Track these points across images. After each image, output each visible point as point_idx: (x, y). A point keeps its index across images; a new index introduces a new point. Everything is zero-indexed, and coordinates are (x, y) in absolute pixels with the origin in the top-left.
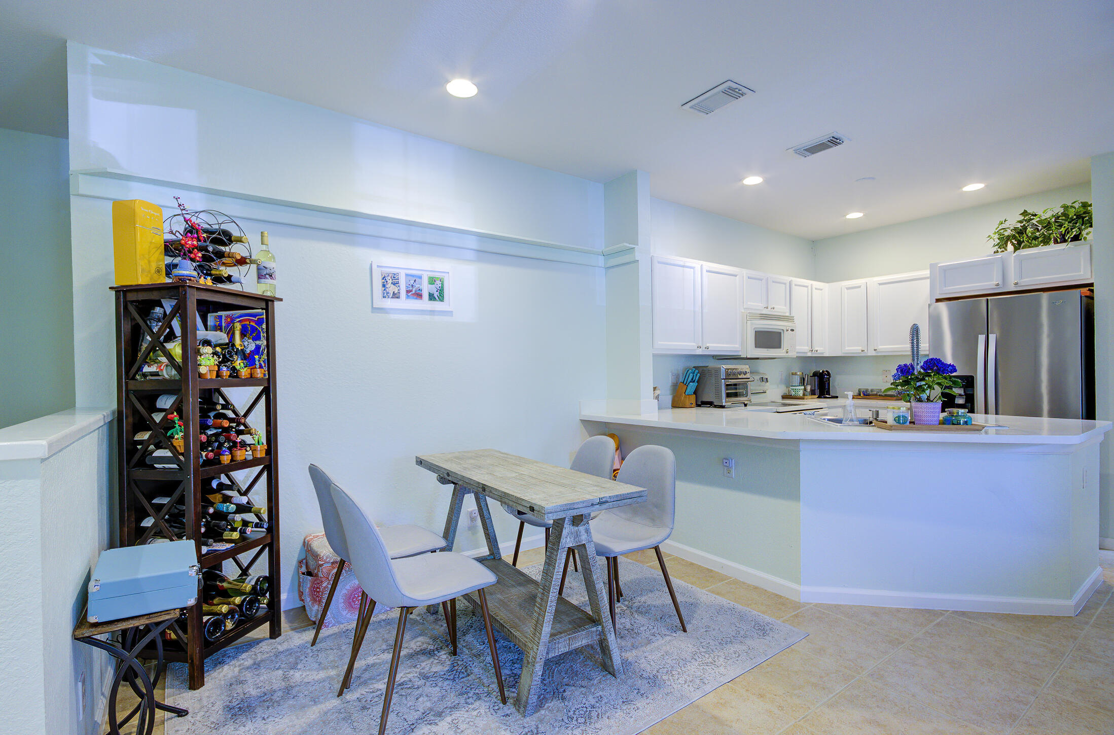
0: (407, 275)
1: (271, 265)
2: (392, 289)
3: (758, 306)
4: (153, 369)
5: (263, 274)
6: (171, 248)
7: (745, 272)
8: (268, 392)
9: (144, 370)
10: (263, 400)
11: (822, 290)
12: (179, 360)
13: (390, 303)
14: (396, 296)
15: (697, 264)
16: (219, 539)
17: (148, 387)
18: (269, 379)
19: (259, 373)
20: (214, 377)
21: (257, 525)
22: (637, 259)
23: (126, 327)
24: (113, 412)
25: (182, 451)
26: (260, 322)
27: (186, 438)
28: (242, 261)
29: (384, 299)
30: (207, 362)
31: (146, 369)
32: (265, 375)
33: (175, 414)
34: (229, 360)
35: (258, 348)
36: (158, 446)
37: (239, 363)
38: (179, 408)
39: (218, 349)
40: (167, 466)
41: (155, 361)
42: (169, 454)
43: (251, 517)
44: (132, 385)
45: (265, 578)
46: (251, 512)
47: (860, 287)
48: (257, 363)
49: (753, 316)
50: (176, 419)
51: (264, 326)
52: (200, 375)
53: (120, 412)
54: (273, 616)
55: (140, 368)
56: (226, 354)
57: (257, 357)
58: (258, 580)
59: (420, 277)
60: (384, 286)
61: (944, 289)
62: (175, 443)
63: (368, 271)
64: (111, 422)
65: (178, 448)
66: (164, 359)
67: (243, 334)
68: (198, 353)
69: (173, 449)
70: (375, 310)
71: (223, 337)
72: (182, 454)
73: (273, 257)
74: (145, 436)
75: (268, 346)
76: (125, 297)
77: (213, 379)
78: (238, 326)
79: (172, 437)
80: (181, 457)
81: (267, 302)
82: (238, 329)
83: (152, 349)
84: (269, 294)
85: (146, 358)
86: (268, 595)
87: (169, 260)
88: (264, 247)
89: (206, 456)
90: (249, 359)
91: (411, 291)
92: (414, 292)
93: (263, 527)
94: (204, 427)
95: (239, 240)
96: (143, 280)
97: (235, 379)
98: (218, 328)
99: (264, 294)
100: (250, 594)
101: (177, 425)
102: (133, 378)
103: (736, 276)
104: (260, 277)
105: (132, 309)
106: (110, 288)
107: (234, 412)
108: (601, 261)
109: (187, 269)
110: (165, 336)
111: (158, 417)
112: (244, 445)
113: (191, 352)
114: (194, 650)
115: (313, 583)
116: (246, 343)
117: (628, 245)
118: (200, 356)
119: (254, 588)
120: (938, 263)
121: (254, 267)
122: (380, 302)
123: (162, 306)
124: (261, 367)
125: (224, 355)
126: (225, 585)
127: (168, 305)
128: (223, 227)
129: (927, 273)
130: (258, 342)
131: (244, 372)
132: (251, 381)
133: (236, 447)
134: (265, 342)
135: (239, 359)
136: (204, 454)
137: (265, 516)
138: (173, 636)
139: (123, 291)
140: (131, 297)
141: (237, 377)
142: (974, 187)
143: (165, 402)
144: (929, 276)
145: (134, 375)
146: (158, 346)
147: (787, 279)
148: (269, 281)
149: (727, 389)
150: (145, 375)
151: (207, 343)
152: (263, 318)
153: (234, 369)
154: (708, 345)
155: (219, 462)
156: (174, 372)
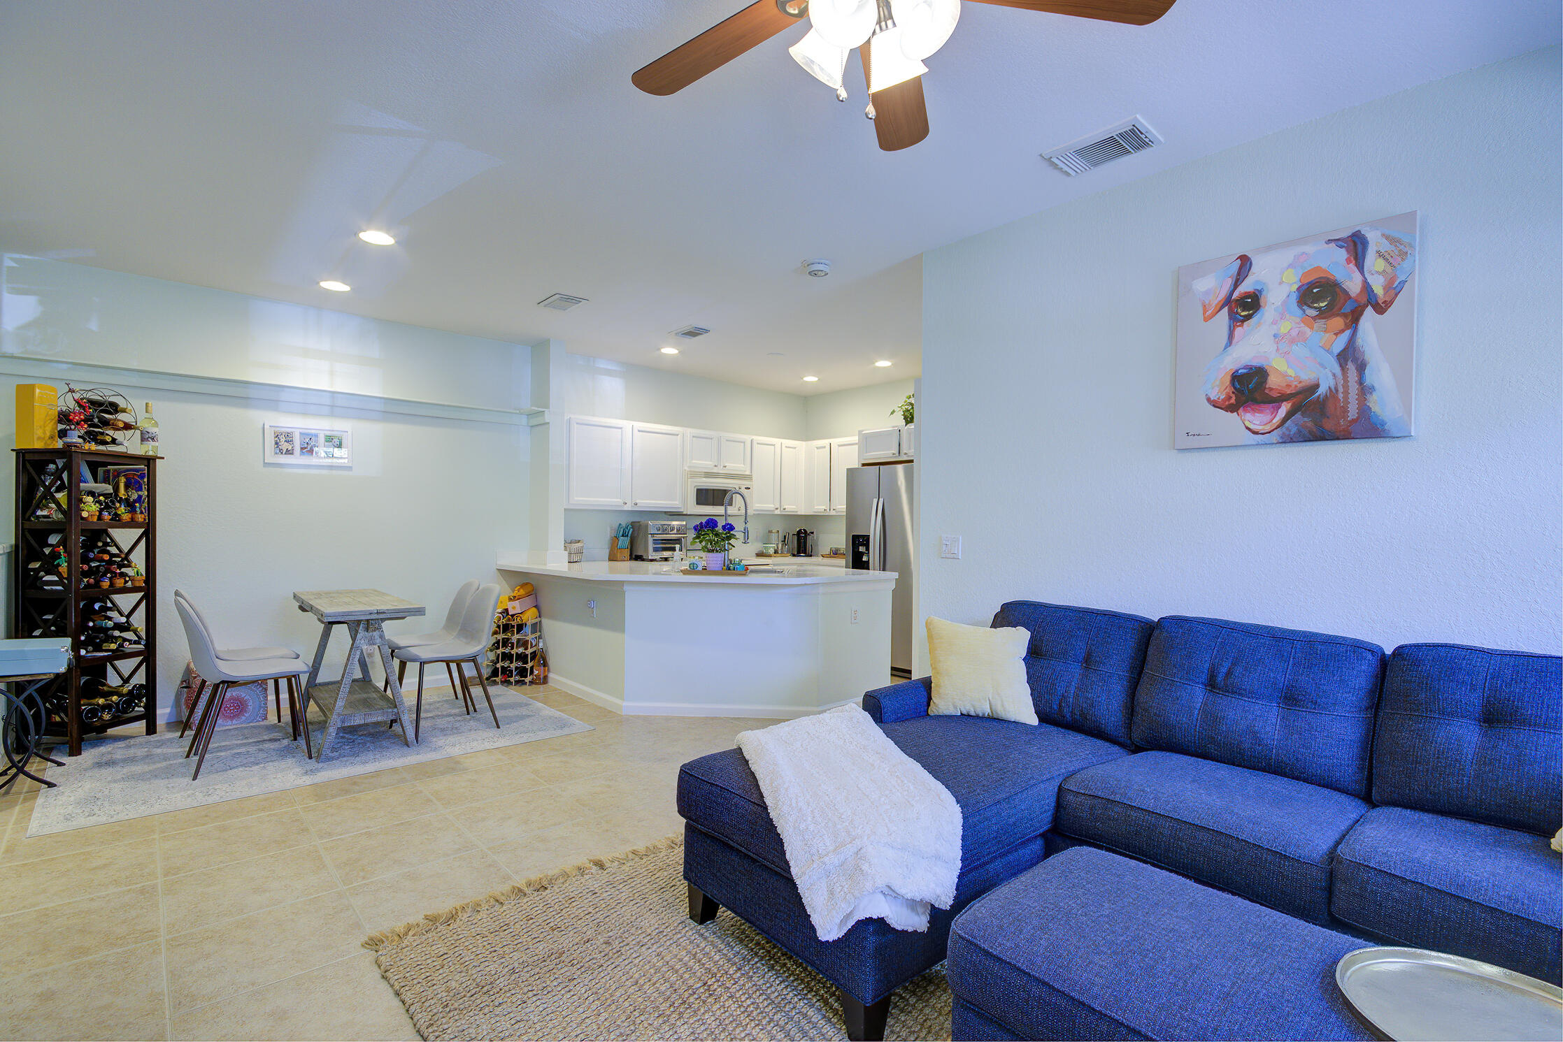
0: (300, 433)
1: (153, 430)
2: (285, 446)
3: (707, 464)
4: (45, 513)
5: (145, 438)
6: (64, 417)
7: (689, 431)
8: (149, 535)
9: (37, 514)
10: (143, 542)
11: (795, 448)
12: (65, 506)
13: (284, 459)
14: (289, 452)
15: (627, 425)
16: (98, 648)
17: (39, 527)
18: (148, 523)
19: (140, 518)
20: (95, 520)
21: (135, 642)
22: (547, 421)
23: (24, 479)
24: (11, 546)
25: (66, 576)
26: (142, 476)
27: (69, 567)
28: (127, 427)
29: (276, 455)
30: (90, 508)
31: (39, 513)
32: (145, 520)
33: (61, 547)
34: (111, 508)
35: (140, 497)
36: (48, 573)
37: (122, 509)
38: (63, 542)
39: (102, 498)
40: (54, 588)
41: (47, 507)
42: (56, 579)
43: (129, 635)
44: (27, 525)
45: (141, 685)
46: (130, 631)
47: (825, 447)
48: (138, 509)
49: (693, 474)
50: (62, 552)
51: (146, 480)
52: (83, 518)
53: (17, 546)
54: (150, 717)
55: (34, 512)
56: (109, 502)
57: (137, 505)
58: (135, 686)
59: (316, 436)
60: (277, 443)
61: (865, 454)
62: (60, 569)
63: (261, 431)
64: (9, 553)
65: (63, 574)
66: (53, 505)
67: (127, 487)
68: (81, 501)
69: (59, 574)
70: (266, 465)
71: (109, 489)
72: (65, 578)
73: (156, 423)
74: (37, 565)
75: (148, 496)
76: (24, 456)
77: (94, 522)
78: (123, 480)
79: (59, 565)
80: (66, 581)
81: (150, 461)
82: (123, 481)
83: (44, 497)
84: (151, 453)
85: (40, 504)
86: (144, 699)
87: (61, 427)
88: (147, 415)
89: (88, 581)
90: (130, 505)
91: (306, 448)
92: (309, 449)
93: (141, 644)
94: (85, 560)
95: (124, 411)
96: (38, 445)
97: (117, 521)
98: (106, 481)
99: (147, 454)
100: (127, 694)
101: (62, 557)
102: (29, 519)
103: (678, 435)
104: (143, 440)
105: (28, 466)
106: (12, 450)
107: (118, 548)
108: (524, 420)
109: (74, 438)
110: (57, 487)
111: (47, 551)
112: (123, 575)
113: (75, 501)
114: (74, 729)
115: (188, 693)
116: (130, 493)
117: (536, 409)
118: (84, 503)
119: (130, 692)
120: (863, 431)
121: (138, 432)
122: (271, 458)
123: (55, 463)
124: (141, 513)
125: (106, 503)
126: (105, 688)
127: (60, 463)
128: (112, 399)
129: (855, 439)
130: (140, 493)
131: (126, 517)
132: (132, 524)
133: (116, 576)
134: (146, 493)
135: (123, 507)
136: (86, 580)
137: (143, 634)
138: (58, 719)
139: (22, 453)
140: (28, 457)
141: (119, 520)
142: (883, 364)
143: (53, 539)
144: (857, 442)
145: (30, 517)
146: (49, 496)
147: (747, 438)
148: (151, 443)
149: (654, 543)
150: (38, 517)
151: (91, 493)
152: (144, 473)
153: (116, 515)
154: (637, 501)
155: (100, 587)
156: (61, 516)
